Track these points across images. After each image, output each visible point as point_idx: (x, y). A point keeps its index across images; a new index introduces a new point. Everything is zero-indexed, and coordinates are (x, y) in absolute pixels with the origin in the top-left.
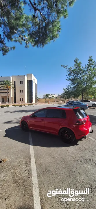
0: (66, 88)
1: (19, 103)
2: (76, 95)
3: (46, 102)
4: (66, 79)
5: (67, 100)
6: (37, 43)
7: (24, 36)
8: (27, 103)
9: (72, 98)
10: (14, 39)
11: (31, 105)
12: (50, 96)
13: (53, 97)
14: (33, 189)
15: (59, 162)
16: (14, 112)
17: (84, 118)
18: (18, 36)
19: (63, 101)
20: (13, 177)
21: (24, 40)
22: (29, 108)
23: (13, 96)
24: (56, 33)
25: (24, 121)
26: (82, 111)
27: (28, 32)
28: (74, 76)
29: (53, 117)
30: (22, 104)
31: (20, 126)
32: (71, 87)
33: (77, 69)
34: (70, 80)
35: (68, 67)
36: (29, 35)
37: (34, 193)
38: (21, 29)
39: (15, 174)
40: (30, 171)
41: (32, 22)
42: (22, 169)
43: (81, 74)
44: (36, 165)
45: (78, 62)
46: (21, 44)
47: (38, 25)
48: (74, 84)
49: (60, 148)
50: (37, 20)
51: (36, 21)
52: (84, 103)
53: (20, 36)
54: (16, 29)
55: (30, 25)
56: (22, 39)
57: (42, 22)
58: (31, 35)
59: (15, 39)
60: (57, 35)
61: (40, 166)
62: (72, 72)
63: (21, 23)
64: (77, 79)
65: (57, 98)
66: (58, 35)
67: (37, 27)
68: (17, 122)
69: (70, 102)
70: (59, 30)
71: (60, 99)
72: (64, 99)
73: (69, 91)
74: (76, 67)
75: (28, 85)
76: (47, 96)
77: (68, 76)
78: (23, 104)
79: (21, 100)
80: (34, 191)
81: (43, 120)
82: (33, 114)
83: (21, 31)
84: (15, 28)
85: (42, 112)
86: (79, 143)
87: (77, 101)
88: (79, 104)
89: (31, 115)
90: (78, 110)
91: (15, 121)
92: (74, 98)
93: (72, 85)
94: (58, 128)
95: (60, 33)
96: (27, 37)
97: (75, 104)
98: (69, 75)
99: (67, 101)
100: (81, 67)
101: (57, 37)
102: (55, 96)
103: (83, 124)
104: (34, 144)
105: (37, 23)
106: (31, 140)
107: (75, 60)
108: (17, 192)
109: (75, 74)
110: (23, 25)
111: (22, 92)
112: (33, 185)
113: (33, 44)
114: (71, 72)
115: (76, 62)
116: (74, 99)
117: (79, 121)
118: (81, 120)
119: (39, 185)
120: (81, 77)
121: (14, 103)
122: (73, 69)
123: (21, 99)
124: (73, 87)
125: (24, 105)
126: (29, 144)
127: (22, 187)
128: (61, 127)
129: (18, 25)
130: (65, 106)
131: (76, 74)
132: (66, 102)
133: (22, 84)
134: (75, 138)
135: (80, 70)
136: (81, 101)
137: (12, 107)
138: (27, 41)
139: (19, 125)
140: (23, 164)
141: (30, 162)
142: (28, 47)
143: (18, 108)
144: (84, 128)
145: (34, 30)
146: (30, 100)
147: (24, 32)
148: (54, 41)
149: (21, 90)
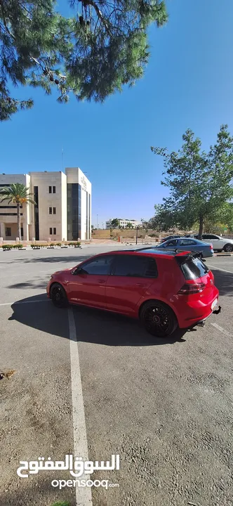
0: (162, 205)
1: (47, 240)
2: (185, 222)
3: (112, 237)
4: (162, 183)
5: (164, 233)
6: (87, 90)
7: (57, 72)
8: (66, 240)
9: (176, 229)
10: (29, 80)
11: (75, 244)
12: (123, 224)
13: (129, 225)
14: (75, 440)
15: (138, 380)
16: (34, 262)
17: (200, 277)
18: (41, 72)
19: (153, 236)
20: (29, 412)
21: (57, 82)
22: (72, 251)
23: (32, 222)
24: (137, 64)
25: (56, 285)
26: (196, 261)
27: (65, 60)
28: (183, 175)
29: (129, 275)
30: (53, 242)
31: (47, 294)
32: (173, 202)
33: (190, 157)
34: (172, 184)
35: (168, 153)
36: (68, 68)
37: (75, 449)
38: (48, 54)
39: (34, 405)
40: (68, 397)
41: (76, 35)
42: (50, 394)
43: (199, 170)
44: (83, 386)
45: (193, 140)
46: (48, 92)
47: (92, 42)
48: (181, 194)
49: (141, 347)
50: (88, 29)
51: (85, 32)
52: (205, 243)
53: (45, 73)
54: (37, 54)
55: (71, 43)
56: (51, 79)
57: (103, 36)
58: (74, 69)
59: (34, 79)
60: (139, 69)
61: (93, 388)
62: (177, 164)
63: (48, 37)
64: (189, 183)
65: (138, 228)
66: (142, 70)
67: (90, 48)
68: (40, 286)
69: (170, 238)
70: (144, 56)
71: (147, 231)
72: (154, 232)
73: (168, 212)
74: (188, 153)
75: (70, 196)
76: (115, 223)
77: (167, 175)
78: (56, 242)
79: (51, 233)
80: (75, 444)
81: (102, 281)
82: (78, 267)
83: (48, 59)
84: (32, 51)
85: (101, 262)
86: (187, 336)
87: (188, 237)
88: (192, 244)
89: (74, 268)
90: (187, 257)
91: (36, 283)
92: (181, 229)
93: (176, 198)
94: (138, 300)
95: (146, 64)
96: (63, 75)
97: (183, 244)
98: (168, 172)
99: (162, 235)
100: (200, 153)
101: (138, 76)
102: (135, 224)
103: (198, 291)
104: (80, 338)
105: (88, 37)
106: (73, 329)
107: (185, 134)
108: (36, 445)
109: (184, 169)
110: (52, 44)
111: (55, 213)
112: (75, 432)
113: (78, 93)
114: (175, 166)
115: (189, 141)
116: (180, 232)
117: (188, 284)
118: (192, 282)
119: (88, 429)
120: (198, 178)
121: (34, 239)
122: (179, 157)
123: (51, 229)
124: (178, 201)
125: (58, 245)
126: (68, 337)
127: (47, 435)
128: (144, 299)
129: (39, 42)
130: (156, 247)
131: (187, 169)
132: (160, 238)
133: (54, 192)
134: (178, 326)
135: (197, 160)
136: (196, 237)
137: (29, 248)
138: (63, 86)
139: (44, 291)
140: (51, 384)
141: (69, 379)
142: (66, 100)
143: (45, 252)
144: (200, 301)
145: (80, 56)
146: (74, 232)
147: (56, 60)
148: (131, 84)
149: (50, 209)
